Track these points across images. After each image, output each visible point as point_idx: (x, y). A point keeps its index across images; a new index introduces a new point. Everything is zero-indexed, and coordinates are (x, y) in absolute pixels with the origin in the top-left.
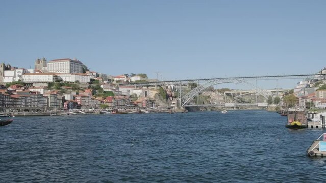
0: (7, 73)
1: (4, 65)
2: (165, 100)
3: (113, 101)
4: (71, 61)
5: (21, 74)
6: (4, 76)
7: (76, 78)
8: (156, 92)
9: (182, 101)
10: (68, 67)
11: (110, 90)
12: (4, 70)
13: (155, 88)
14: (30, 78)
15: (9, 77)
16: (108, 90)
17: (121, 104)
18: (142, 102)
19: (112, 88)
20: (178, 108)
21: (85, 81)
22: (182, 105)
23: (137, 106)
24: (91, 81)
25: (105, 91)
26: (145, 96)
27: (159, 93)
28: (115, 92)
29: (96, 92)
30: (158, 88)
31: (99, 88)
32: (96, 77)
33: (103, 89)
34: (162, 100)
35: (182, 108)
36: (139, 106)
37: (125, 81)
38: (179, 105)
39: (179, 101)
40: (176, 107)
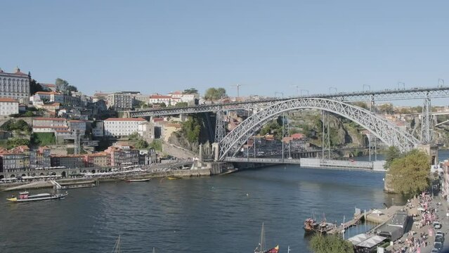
2: (195, 146)
8: (174, 129)
9: (220, 149)
11: (47, 130)
13: (179, 119)
16: (42, 130)
17: (13, 166)
18: (108, 156)
19: (60, 125)
20: (203, 165)
21: (6, 114)
22: (219, 158)
23: (91, 164)
24: (20, 111)
25: (35, 133)
26: (153, 137)
27: (181, 132)
28: (60, 134)
29: (12, 136)
30: (186, 120)
31: (23, 126)
32: (51, 104)
33: (30, 129)
34: (185, 145)
35: (209, 166)
36: (96, 163)
37: (167, 104)
38: (213, 158)
39: (215, 148)
40: (200, 165)
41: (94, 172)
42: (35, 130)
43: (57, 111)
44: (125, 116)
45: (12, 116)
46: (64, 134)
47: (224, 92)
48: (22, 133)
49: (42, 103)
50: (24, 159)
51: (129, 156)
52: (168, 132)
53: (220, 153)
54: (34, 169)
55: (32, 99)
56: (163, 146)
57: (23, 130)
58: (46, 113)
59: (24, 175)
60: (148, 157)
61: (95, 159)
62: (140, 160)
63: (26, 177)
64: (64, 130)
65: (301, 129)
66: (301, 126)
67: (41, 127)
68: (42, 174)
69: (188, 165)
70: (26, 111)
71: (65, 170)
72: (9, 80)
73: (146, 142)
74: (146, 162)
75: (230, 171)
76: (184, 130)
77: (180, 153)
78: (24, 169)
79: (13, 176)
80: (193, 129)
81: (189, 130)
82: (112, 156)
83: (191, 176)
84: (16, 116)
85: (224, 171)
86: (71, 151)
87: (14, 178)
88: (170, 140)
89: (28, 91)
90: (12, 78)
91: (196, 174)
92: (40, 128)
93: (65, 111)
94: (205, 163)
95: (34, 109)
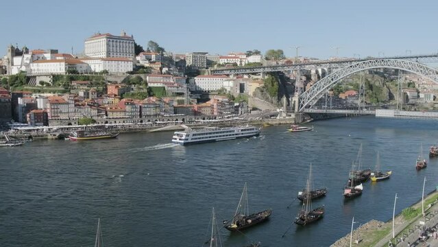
0: (17, 60)
1: (12, 47)
2: (275, 100)
3: (128, 108)
4: (110, 38)
5: (28, 62)
6: (13, 65)
7: (105, 66)
8: (257, 85)
9: (299, 102)
10: (104, 48)
11: (159, 85)
12: (13, 56)
13: (260, 77)
14: (40, 68)
15: (17, 67)
16: (155, 85)
17: (148, 113)
18: (212, 107)
19: (168, 81)
20: (287, 115)
21: (123, 71)
22: (299, 110)
23: (200, 113)
24: (134, 69)
25: (150, 87)
26: (238, 91)
27: (263, 87)
28: (169, 88)
29: (132, 89)
30: (266, 77)
31: (139, 81)
32: (154, 62)
33: (147, 84)
34: (267, 99)
35: (293, 116)
36: (203, 112)
37: (238, 63)
38: (294, 109)
39: (295, 102)
40: (284, 115)
41: (204, 119)
42: (150, 85)
43: (161, 69)
44: (206, 74)
45: (128, 72)
46: (172, 88)
47: (282, 53)
48: (141, 87)
49: (147, 62)
50: (156, 107)
51: (228, 107)
52: (252, 87)
53: (300, 106)
54: (163, 116)
55: (138, 58)
56: (249, 99)
57: (140, 84)
58: (153, 70)
59: (156, 120)
60: (242, 108)
61: (203, 109)
62: (236, 110)
63: (158, 122)
64: (171, 85)
65: (352, 87)
66: (351, 85)
67: (154, 81)
68: (169, 120)
69: (275, 115)
70: (138, 69)
71: (184, 117)
72: (120, 42)
73: (233, 96)
74: (240, 112)
75: (309, 121)
76: (266, 86)
77: (263, 106)
78: (156, 115)
79: (149, 121)
80: (273, 85)
81: (270, 86)
82: (215, 107)
83: (280, 124)
84: (131, 73)
85: (304, 120)
86: (180, 102)
87: (151, 123)
88: (255, 94)
89: (134, 52)
90: (122, 41)
91: (284, 122)
92: (154, 83)
93: (167, 69)
94: (289, 114)
95: (143, 67)
